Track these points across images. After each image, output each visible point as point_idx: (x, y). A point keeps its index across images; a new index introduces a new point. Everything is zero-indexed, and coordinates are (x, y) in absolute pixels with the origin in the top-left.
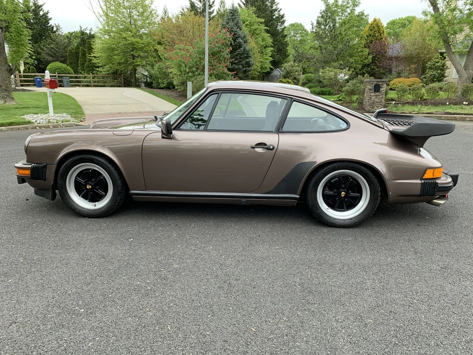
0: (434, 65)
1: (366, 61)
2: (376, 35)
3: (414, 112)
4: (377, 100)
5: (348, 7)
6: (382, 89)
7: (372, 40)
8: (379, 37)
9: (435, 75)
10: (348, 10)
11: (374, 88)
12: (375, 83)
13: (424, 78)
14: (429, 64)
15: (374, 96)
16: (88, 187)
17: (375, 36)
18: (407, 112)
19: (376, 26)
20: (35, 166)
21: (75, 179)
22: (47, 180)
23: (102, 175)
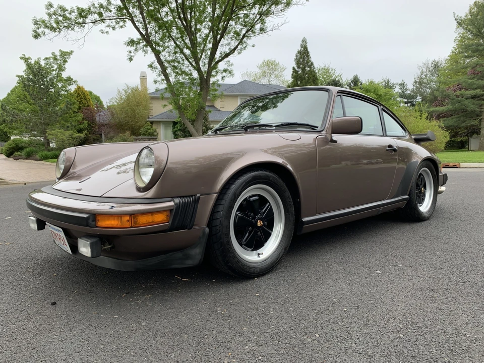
0: (147, 131)
1: (82, 126)
2: (84, 101)
5: (53, 70)
7: (80, 107)
8: (87, 104)
10: (54, 72)
14: (142, 130)
17: (82, 103)
19: (81, 94)
20: (183, 202)
21: (236, 215)
22: (194, 227)
23: (269, 202)
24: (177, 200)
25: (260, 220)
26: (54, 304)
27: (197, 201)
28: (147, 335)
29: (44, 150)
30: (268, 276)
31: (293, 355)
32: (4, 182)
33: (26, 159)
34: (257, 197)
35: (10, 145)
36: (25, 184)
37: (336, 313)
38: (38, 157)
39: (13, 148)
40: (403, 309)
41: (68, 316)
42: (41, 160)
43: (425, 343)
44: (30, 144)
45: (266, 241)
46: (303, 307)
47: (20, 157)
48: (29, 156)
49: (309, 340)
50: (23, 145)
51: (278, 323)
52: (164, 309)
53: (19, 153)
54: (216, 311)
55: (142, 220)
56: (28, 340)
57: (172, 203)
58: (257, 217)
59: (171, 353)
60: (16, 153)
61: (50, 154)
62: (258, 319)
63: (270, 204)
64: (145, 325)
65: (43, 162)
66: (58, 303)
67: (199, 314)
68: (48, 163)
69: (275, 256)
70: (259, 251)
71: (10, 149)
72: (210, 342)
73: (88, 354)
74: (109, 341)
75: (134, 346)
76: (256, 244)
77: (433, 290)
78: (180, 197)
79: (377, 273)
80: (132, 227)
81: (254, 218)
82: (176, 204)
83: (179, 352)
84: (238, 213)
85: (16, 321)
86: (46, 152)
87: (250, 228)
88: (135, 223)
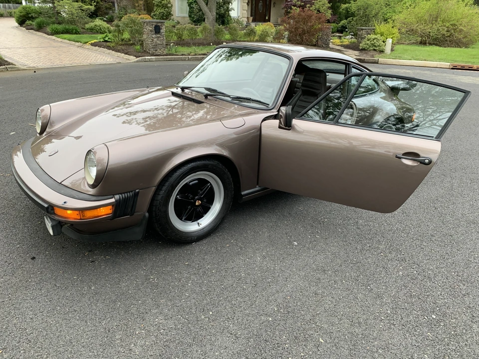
0: (160, 2)
3: (192, 54)
4: (159, 42)
6: (162, 31)
9: (164, 13)
11: (155, 29)
12: (155, 24)
13: (154, 15)
15: (156, 37)
16: (197, 204)
18: (185, 53)
20: (123, 197)
21: (176, 199)
22: (135, 214)
23: (209, 182)
24: (117, 197)
25: (198, 200)
26: (33, 258)
27: (136, 195)
28: (92, 300)
29: (54, 23)
30: (205, 241)
31: (185, 331)
32: (15, 68)
33: (38, 30)
34: (197, 181)
35: (21, 13)
36: (35, 72)
37: (235, 291)
38: (49, 29)
39: (24, 16)
40: (288, 291)
41: (41, 273)
42: (52, 34)
43: (283, 329)
44: (40, 13)
45: (206, 214)
46: (215, 282)
47: (31, 27)
48: (40, 28)
49: (203, 317)
50: (33, 15)
51: (189, 296)
52: (112, 272)
53: (30, 22)
54: (149, 279)
55: (89, 214)
56: (10, 295)
57: (113, 200)
58: (196, 197)
59: (104, 320)
60: (28, 22)
61: (60, 27)
62: (176, 291)
63: (211, 184)
64: (93, 290)
65: (54, 37)
66: (37, 257)
67: (136, 281)
68: (59, 40)
69: (213, 225)
70: (199, 221)
71: (21, 16)
72: (133, 311)
73: (48, 315)
74: (65, 303)
75: (81, 310)
76: (196, 216)
77: (324, 270)
78: (121, 194)
79: (293, 245)
80: (81, 219)
81: (193, 198)
82: (116, 201)
83: (109, 319)
84: (178, 196)
85: (4, 275)
86: (56, 26)
87: (189, 207)
88: (83, 216)
